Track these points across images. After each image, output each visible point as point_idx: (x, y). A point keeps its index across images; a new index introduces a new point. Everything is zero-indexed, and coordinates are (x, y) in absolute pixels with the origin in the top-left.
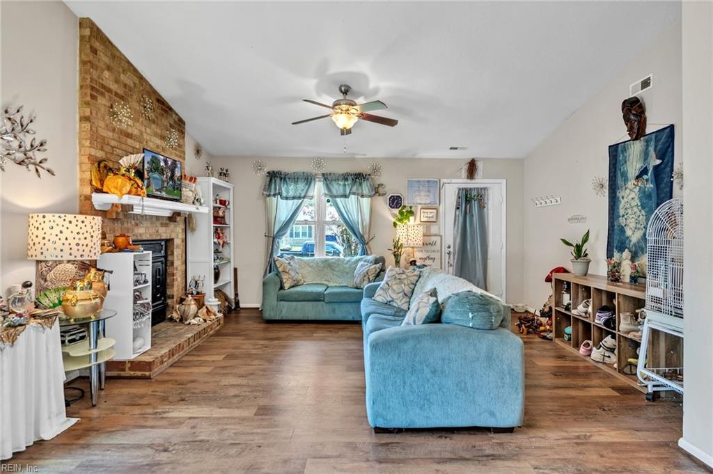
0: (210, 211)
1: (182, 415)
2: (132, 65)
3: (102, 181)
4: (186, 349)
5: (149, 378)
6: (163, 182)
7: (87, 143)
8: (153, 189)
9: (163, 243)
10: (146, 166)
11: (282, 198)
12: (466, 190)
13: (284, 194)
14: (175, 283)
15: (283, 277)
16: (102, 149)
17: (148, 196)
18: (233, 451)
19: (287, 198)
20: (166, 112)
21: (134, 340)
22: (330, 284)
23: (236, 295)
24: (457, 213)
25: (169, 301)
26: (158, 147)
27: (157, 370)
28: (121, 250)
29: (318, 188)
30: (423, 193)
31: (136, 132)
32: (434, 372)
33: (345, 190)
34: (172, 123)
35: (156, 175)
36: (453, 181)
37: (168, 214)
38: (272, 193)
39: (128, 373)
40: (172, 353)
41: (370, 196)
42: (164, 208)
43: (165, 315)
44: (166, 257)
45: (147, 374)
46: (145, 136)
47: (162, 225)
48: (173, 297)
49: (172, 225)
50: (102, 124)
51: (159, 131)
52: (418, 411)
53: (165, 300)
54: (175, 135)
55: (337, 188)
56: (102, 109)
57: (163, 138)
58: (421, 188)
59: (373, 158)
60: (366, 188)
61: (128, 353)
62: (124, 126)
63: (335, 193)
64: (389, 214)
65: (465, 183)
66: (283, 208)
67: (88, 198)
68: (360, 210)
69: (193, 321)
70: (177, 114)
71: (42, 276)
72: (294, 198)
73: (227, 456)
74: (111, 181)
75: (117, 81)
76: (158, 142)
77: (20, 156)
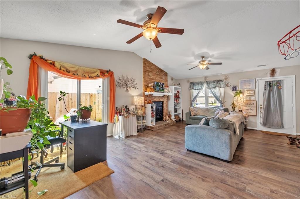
0: (173, 94)
1: (153, 137)
2: (153, 64)
3: (146, 90)
4: (163, 127)
5: (153, 130)
6: (159, 88)
7: (144, 82)
8: (157, 90)
9: (162, 102)
10: (155, 85)
11: (194, 90)
12: (270, 82)
13: (195, 88)
14: (165, 112)
15: (191, 112)
16: (147, 83)
17: (155, 92)
18: (156, 144)
19: (196, 90)
20: (162, 72)
21: (151, 122)
22: (207, 116)
23: (182, 117)
24: (265, 92)
25: (163, 116)
26: (160, 80)
27: (155, 129)
28: (149, 104)
29: (205, 86)
30: (247, 85)
31: (154, 78)
32: (201, 138)
33: (214, 86)
34: (164, 74)
35: (158, 87)
36: (262, 78)
37: (162, 95)
38: (191, 88)
39: (150, 129)
40: (159, 127)
41: (224, 87)
42: (161, 94)
43: (162, 119)
44: (162, 106)
45: (153, 129)
46: (156, 78)
47: (161, 98)
48: (164, 115)
49: (164, 98)
50: (147, 78)
51: (160, 77)
52: (196, 147)
53: (162, 115)
54: (164, 77)
55: (212, 85)
56: (147, 75)
57: (161, 78)
58: (246, 83)
59: (225, 74)
60: (222, 85)
61: (150, 124)
62: (151, 77)
63: (210, 87)
64: (232, 93)
65: (269, 79)
66: (195, 93)
67: (144, 93)
68: (220, 92)
69: (167, 121)
70: (165, 72)
71: (136, 108)
72: (198, 89)
73: (155, 145)
74: (148, 89)
75: (150, 68)
76: (160, 79)
77: (133, 86)
